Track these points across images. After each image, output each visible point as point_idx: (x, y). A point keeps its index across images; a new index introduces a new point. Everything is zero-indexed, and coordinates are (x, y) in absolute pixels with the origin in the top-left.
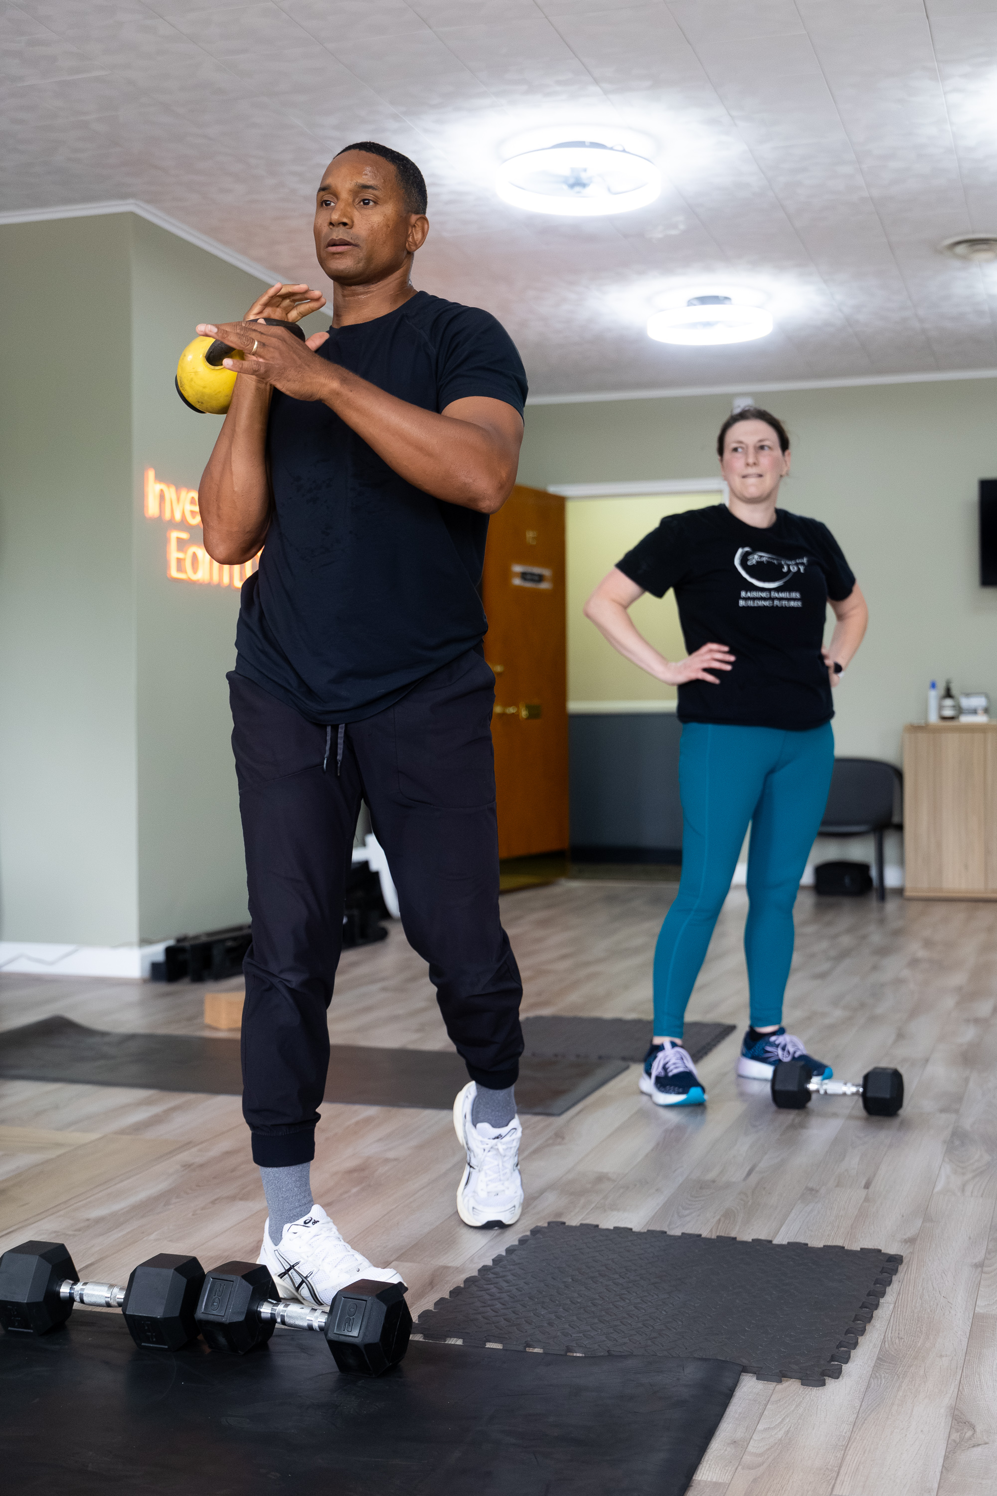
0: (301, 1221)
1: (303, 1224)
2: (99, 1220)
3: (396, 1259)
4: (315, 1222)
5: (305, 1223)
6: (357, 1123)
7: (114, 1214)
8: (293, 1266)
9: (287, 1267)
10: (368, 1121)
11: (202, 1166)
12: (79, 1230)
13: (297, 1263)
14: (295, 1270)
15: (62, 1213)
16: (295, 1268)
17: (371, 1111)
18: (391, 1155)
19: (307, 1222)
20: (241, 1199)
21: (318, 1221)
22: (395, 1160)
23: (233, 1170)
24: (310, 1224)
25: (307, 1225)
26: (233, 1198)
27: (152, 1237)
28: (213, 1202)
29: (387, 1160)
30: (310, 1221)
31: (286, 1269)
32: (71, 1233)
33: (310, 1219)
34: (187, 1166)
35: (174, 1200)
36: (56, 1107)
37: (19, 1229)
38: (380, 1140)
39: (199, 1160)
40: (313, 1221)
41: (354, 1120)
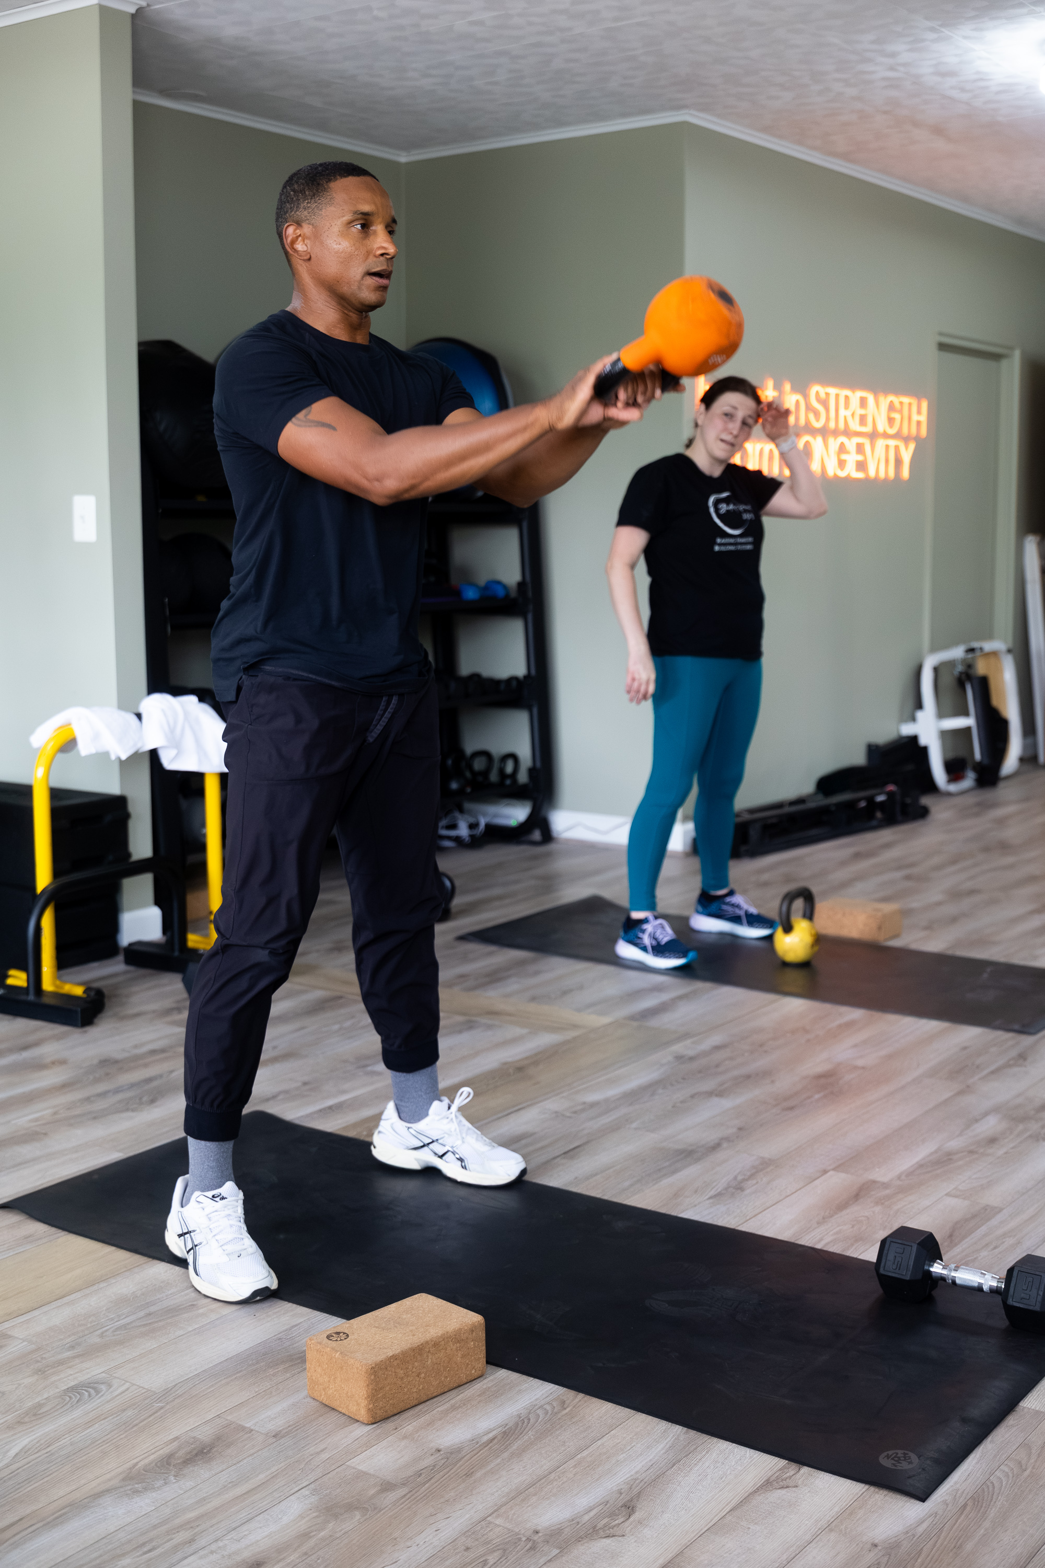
0: (210, 1194)
1: (211, 1197)
2: (593, 1105)
3: (834, 1169)
4: (223, 1198)
5: (213, 1196)
6: (840, 1026)
7: (607, 1100)
8: (190, 1232)
9: (185, 1231)
10: (850, 1025)
11: (692, 1059)
12: (575, 1112)
13: (194, 1231)
14: (190, 1236)
15: (565, 1094)
16: (192, 1234)
17: (855, 1014)
18: (860, 1063)
19: (215, 1196)
20: (717, 1095)
21: (226, 1198)
22: (863, 1068)
23: (717, 1066)
24: (217, 1199)
25: (214, 1199)
26: (710, 1094)
27: (634, 1125)
28: (692, 1097)
29: (856, 1068)
30: (219, 1196)
31: (184, 1232)
32: (568, 1114)
33: (219, 1194)
34: (679, 1058)
35: (660, 1091)
36: (581, 988)
37: (528, 1106)
38: (855, 1046)
39: (691, 1053)
40: (221, 1196)
41: (837, 1023)
